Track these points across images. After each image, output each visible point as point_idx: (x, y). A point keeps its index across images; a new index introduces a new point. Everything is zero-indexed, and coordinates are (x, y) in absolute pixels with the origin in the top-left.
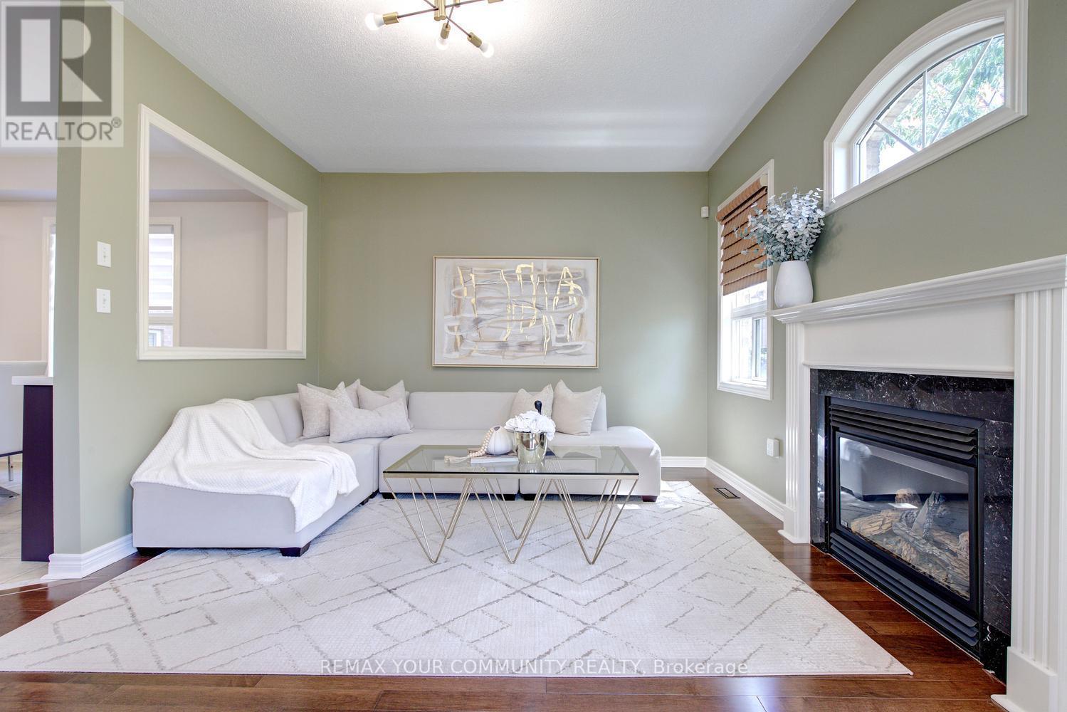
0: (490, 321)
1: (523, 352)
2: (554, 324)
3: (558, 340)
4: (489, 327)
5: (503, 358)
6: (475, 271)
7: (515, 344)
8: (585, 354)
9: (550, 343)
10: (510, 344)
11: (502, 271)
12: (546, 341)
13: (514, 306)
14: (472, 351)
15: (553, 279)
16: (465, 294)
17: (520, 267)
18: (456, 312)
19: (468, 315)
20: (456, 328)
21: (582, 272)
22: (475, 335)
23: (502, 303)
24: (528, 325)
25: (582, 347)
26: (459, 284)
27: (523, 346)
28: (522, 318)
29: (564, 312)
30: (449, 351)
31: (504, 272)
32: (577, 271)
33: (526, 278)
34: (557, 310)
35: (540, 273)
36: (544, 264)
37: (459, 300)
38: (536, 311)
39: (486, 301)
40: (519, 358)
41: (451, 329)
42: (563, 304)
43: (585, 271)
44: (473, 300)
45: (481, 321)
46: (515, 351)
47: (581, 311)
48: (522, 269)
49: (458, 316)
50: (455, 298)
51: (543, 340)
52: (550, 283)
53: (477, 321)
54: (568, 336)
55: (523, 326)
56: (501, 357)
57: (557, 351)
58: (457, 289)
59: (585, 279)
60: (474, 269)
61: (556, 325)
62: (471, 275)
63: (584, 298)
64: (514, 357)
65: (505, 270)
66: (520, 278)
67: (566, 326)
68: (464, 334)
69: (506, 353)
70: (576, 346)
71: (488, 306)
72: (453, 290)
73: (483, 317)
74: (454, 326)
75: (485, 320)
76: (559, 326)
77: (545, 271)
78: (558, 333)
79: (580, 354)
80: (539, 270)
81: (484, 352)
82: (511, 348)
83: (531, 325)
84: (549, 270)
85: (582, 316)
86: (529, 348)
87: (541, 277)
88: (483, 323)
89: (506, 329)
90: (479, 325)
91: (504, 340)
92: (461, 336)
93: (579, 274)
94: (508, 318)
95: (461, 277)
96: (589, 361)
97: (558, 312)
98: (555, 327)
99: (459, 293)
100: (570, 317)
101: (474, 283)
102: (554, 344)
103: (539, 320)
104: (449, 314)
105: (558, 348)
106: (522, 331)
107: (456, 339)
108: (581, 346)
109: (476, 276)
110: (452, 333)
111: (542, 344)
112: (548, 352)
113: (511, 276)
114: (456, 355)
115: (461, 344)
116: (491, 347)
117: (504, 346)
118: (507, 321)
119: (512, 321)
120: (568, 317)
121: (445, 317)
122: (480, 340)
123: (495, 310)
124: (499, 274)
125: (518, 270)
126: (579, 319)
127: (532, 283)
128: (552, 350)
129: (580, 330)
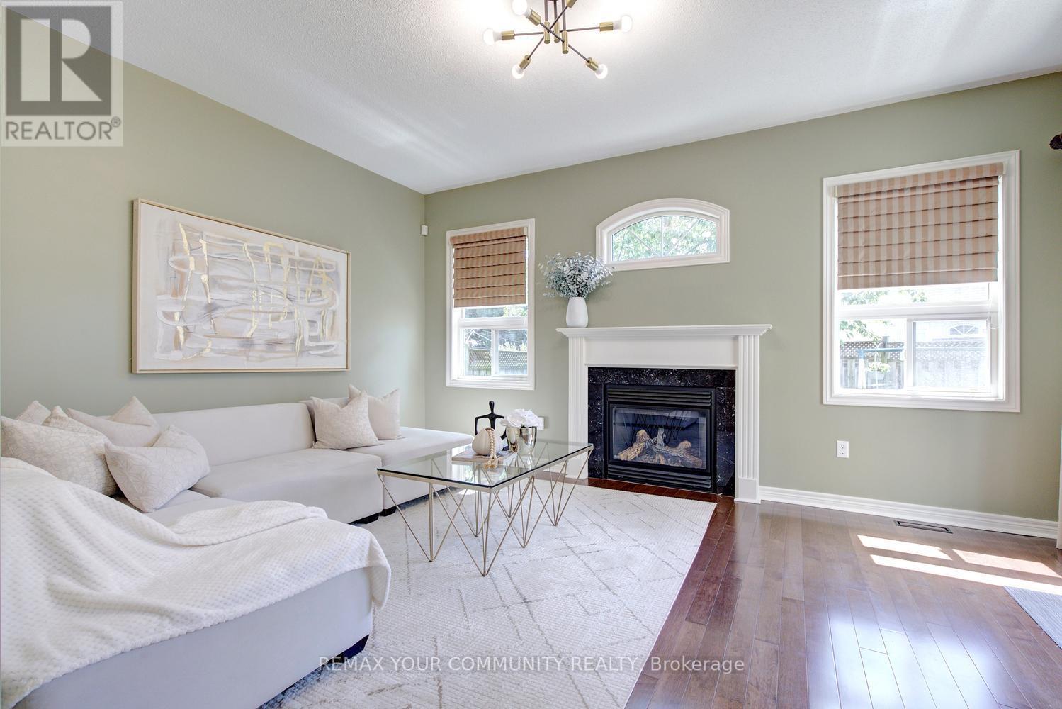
0: (229, 310)
1: (275, 352)
2: (306, 320)
3: (312, 339)
4: (227, 317)
5: (248, 360)
6: (207, 236)
7: (262, 341)
8: (336, 355)
9: (302, 341)
10: (256, 341)
11: (246, 245)
12: (299, 340)
13: (261, 293)
14: (203, 350)
15: (305, 268)
16: (192, 267)
17: (268, 243)
18: (177, 292)
19: (196, 296)
20: (177, 317)
21: (334, 264)
22: (207, 327)
23: (246, 288)
24: (277, 319)
25: (334, 348)
26: (182, 250)
27: (272, 344)
28: (271, 310)
29: (316, 307)
30: (166, 350)
31: (248, 247)
32: (329, 263)
33: (276, 261)
34: (311, 304)
35: (291, 257)
36: (297, 248)
37: (183, 275)
38: (288, 302)
39: (224, 281)
40: (270, 359)
41: (169, 316)
42: (316, 297)
43: (337, 265)
44: (205, 278)
45: (216, 309)
46: (263, 351)
47: (331, 308)
48: (271, 248)
49: (179, 298)
50: (175, 271)
51: (295, 339)
52: (303, 270)
53: (211, 308)
54: (321, 335)
55: (272, 320)
56: (245, 358)
57: (310, 352)
58: (179, 257)
59: (336, 273)
60: (206, 233)
61: (309, 321)
62: (201, 241)
63: (337, 294)
64: (262, 359)
65: (251, 245)
66: (268, 259)
67: (319, 323)
68: (190, 326)
69: (251, 354)
70: (328, 346)
71: (227, 288)
72: (171, 259)
73: (218, 303)
74: (173, 313)
75: (223, 307)
76: (312, 322)
77: (297, 256)
78: (310, 331)
79: (332, 355)
80: (291, 253)
81: (222, 352)
82: (258, 348)
83: (282, 319)
84: (300, 256)
85: (334, 312)
86: (279, 348)
87: (292, 261)
88: (220, 311)
89: (251, 321)
90: (214, 314)
91: (248, 335)
92: (186, 328)
93: (331, 266)
94: (253, 307)
95: (185, 241)
96: (340, 363)
97: (310, 306)
98: (308, 323)
99: (183, 264)
100: (323, 314)
101: (205, 252)
102: (308, 343)
103: (290, 313)
104: (165, 293)
105: (311, 348)
106: (270, 325)
107: (177, 332)
108: (333, 346)
109: (209, 244)
110: (170, 323)
111: (294, 343)
112: (301, 352)
113: (258, 255)
114: (176, 355)
115: (185, 340)
116: (232, 345)
117: (248, 343)
118: (253, 311)
119: (258, 312)
120: (320, 314)
121: (160, 297)
122: (215, 335)
123: (238, 296)
124: (242, 247)
125: (266, 250)
126: (332, 315)
127: (282, 268)
128: (304, 350)
129: (332, 328)
